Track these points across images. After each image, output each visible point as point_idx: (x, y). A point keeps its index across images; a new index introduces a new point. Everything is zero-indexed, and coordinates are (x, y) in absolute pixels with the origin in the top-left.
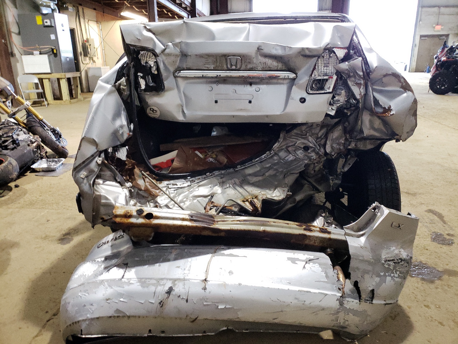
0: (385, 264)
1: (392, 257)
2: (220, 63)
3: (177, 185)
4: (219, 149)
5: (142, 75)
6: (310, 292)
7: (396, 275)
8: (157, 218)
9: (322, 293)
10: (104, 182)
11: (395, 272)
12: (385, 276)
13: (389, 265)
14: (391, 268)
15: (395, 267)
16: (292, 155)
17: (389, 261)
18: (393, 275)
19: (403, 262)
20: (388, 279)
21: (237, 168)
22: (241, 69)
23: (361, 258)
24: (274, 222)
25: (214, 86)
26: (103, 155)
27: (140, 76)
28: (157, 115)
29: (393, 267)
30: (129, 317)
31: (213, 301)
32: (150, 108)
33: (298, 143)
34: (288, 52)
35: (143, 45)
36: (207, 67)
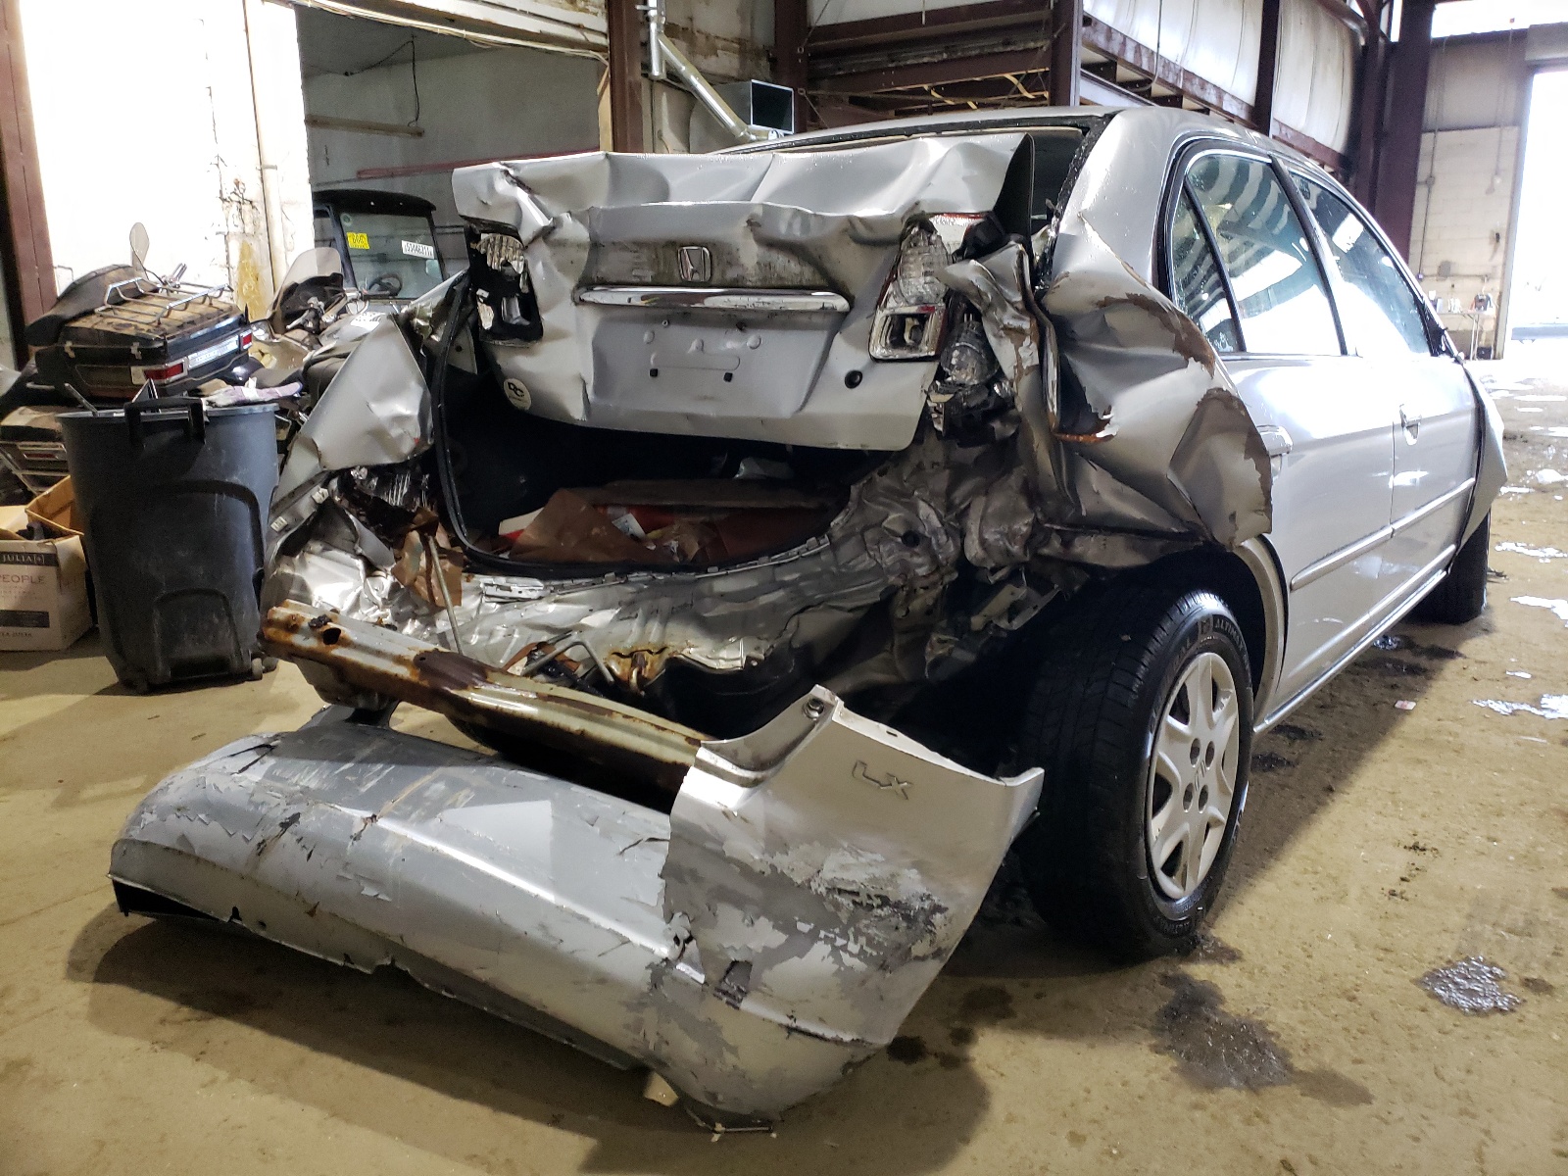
0: (824, 900)
1: (854, 882)
2: (665, 265)
3: (511, 591)
4: (702, 518)
5: (486, 295)
6: (585, 920)
7: (854, 948)
8: (347, 644)
9: (617, 934)
10: (325, 549)
11: (852, 938)
12: (813, 936)
13: (838, 906)
14: (844, 916)
15: (853, 919)
16: (869, 554)
17: (840, 891)
18: (843, 942)
19: (887, 911)
20: (821, 949)
21: (707, 572)
22: (713, 283)
23: (709, 845)
24: (658, 728)
25: (659, 328)
26: (334, 484)
27: (482, 297)
28: (525, 402)
29: (846, 915)
30: (198, 859)
31: (359, 874)
32: (509, 384)
33: (890, 518)
34: (815, 233)
35: (496, 220)
36: (639, 277)
